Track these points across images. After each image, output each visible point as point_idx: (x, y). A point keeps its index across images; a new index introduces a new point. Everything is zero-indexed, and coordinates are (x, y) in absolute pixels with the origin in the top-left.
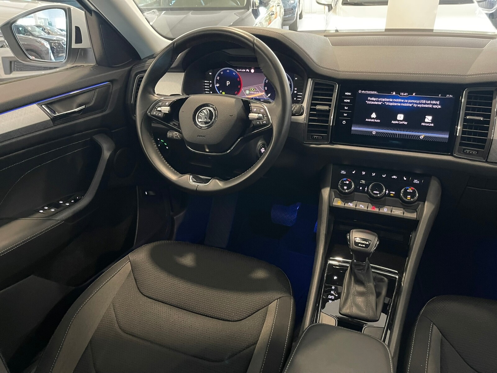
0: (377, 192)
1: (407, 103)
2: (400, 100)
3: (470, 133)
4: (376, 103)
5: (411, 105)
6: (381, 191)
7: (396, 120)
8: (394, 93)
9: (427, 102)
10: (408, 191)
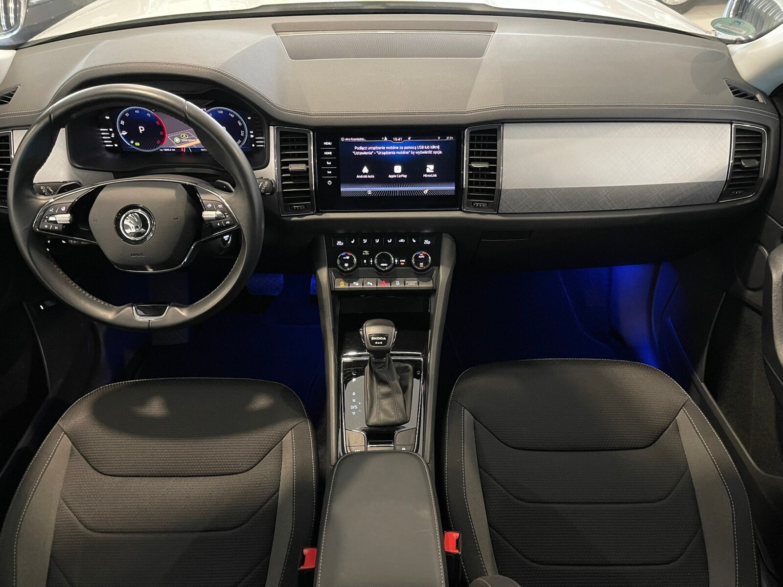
0: (386, 265)
1: (403, 150)
2: (394, 148)
3: (477, 183)
4: (366, 153)
5: (407, 153)
6: (389, 263)
7: (393, 173)
8: (386, 139)
9: (425, 148)
10: (420, 257)
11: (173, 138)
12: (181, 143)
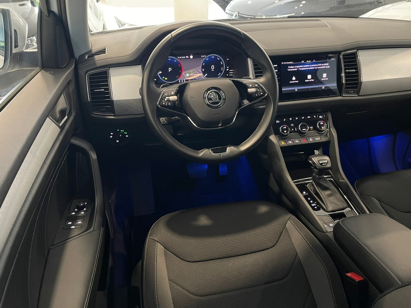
0: (305, 129)
1: (311, 67)
3: (349, 80)
4: (294, 70)
5: (314, 68)
7: (307, 79)
8: (303, 62)
9: (322, 65)
10: (321, 124)
11: (185, 74)
12: (190, 76)
